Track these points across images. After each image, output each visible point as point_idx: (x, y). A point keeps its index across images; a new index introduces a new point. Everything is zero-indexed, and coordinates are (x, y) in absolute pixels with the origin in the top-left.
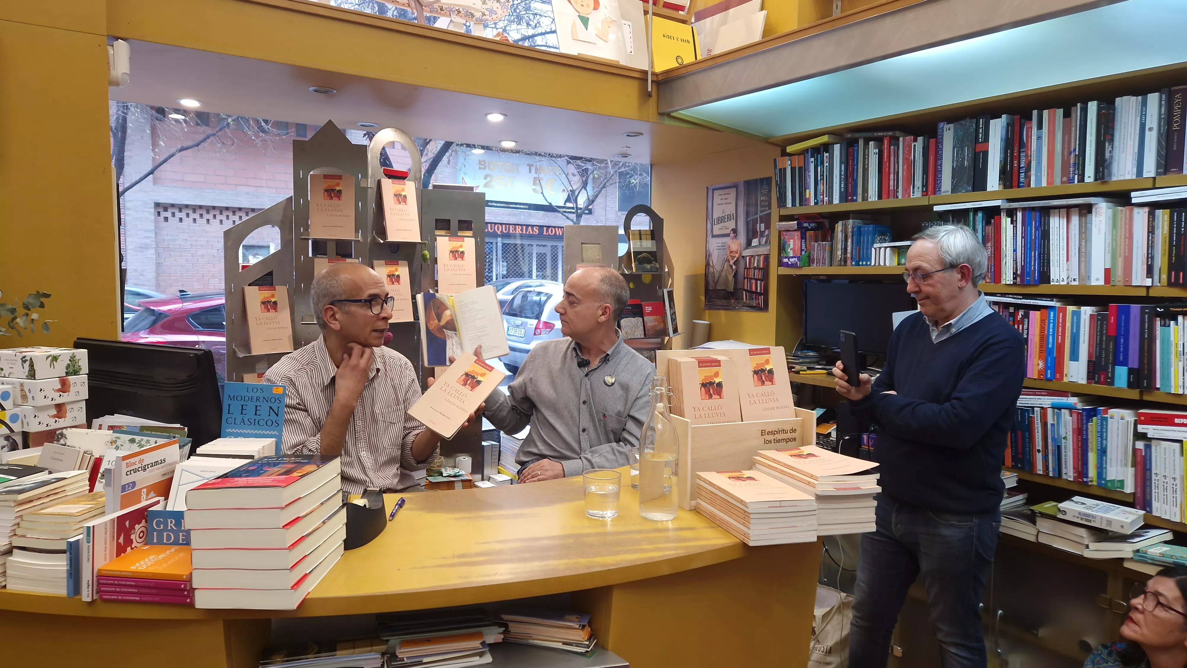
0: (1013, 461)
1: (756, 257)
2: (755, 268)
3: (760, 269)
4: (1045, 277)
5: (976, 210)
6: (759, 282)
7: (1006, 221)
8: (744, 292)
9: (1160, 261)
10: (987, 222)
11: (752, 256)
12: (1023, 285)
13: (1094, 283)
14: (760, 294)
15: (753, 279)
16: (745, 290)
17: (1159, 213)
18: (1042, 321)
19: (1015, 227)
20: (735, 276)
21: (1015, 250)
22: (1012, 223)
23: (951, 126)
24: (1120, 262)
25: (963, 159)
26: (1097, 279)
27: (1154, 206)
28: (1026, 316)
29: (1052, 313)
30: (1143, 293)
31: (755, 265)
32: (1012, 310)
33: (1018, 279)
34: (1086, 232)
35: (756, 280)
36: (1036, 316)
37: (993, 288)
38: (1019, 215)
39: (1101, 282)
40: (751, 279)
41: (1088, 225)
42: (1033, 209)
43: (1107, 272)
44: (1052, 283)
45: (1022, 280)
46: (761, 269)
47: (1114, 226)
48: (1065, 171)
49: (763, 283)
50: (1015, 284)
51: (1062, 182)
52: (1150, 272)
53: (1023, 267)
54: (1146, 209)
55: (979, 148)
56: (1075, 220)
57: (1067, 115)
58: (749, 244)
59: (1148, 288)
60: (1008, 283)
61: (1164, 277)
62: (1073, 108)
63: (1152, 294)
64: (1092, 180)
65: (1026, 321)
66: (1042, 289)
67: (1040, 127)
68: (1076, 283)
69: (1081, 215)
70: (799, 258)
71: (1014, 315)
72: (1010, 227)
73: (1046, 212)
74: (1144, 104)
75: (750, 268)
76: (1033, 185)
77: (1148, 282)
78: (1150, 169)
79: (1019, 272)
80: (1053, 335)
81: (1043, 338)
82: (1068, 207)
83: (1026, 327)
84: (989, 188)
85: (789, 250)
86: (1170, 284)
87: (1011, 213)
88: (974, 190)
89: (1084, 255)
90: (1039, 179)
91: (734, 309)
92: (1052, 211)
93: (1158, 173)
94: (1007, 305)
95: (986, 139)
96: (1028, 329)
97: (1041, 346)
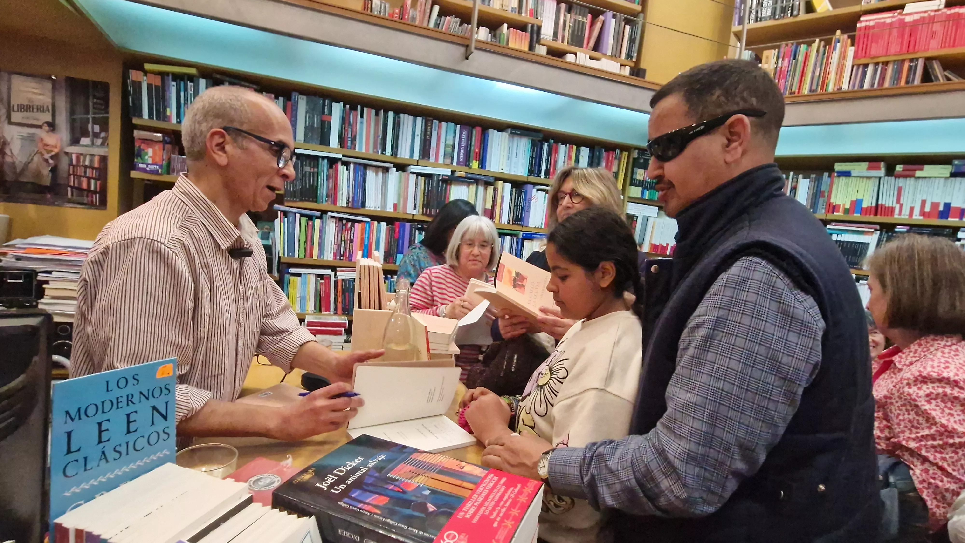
0: (343, 310)
1: (88, 157)
2: (86, 167)
3: (93, 168)
4: (363, 205)
5: (323, 158)
6: (93, 182)
7: (342, 169)
8: (69, 189)
9: (420, 203)
10: (331, 167)
11: (82, 154)
12: (352, 208)
13: (388, 210)
14: (95, 192)
15: (83, 177)
16: (70, 186)
17: (420, 177)
18: (362, 229)
19: (349, 173)
20: (54, 170)
21: (348, 187)
22: (347, 170)
23: (305, 97)
24: (402, 200)
25: (314, 123)
26: (390, 209)
27: (418, 175)
28: (353, 226)
29: (368, 225)
30: (411, 217)
31: (87, 163)
32: (344, 222)
33: (350, 204)
34: (385, 182)
35: (89, 179)
36: (358, 226)
37: (332, 208)
38: (352, 166)
39: (392, 210)
40: (81, 176)
41: (387, 179)
42: (360, 164)
43: (395, 206)
44: (366, 208)
45: (353, 204)
46: (96, 169)
47: (400, 182)
48: (375, 147)
49: (98, 183)
50: (347, 207)
51: (374, 152)
52: (415, 208)
53: (353, 198)
54: (415, 175)
55: (325, 118)
56: (380, 174)
57: (377, 114)
58: (75, 141)
59: (413, 215)
60: (343, 206)
61: (421, 210)
62: (380, 112)
63: (415, 218)
64: (389, 154)
65: (353, 229)
66: (361, 211)
67: (362, 116)
68: (379, 209)
69: (383, 173)
70: (161, 166)
71: (345, 225)
72: (346, 172)
73: (366, 166)
74: (415, 122)
75: (77, 165)
76: (357, 150)
77: (414, 212)
78: (416, 156)
79: (350, 200)
80: (368, 237)
81: (362, 239)
82: (377, 167)
83: (352, 232)
84: (331, 145)
85: (147, 157)
86: (423, 214)
87: (346, 164)
88: (320, 144)
89: (384, 194)
90: (361, 148)
91: (53, 204)
92: (368, 168)
93: (419, 158)
94: (341, 219)
95: (330, 114)
96: (354, 234)
97: (361, 244)
